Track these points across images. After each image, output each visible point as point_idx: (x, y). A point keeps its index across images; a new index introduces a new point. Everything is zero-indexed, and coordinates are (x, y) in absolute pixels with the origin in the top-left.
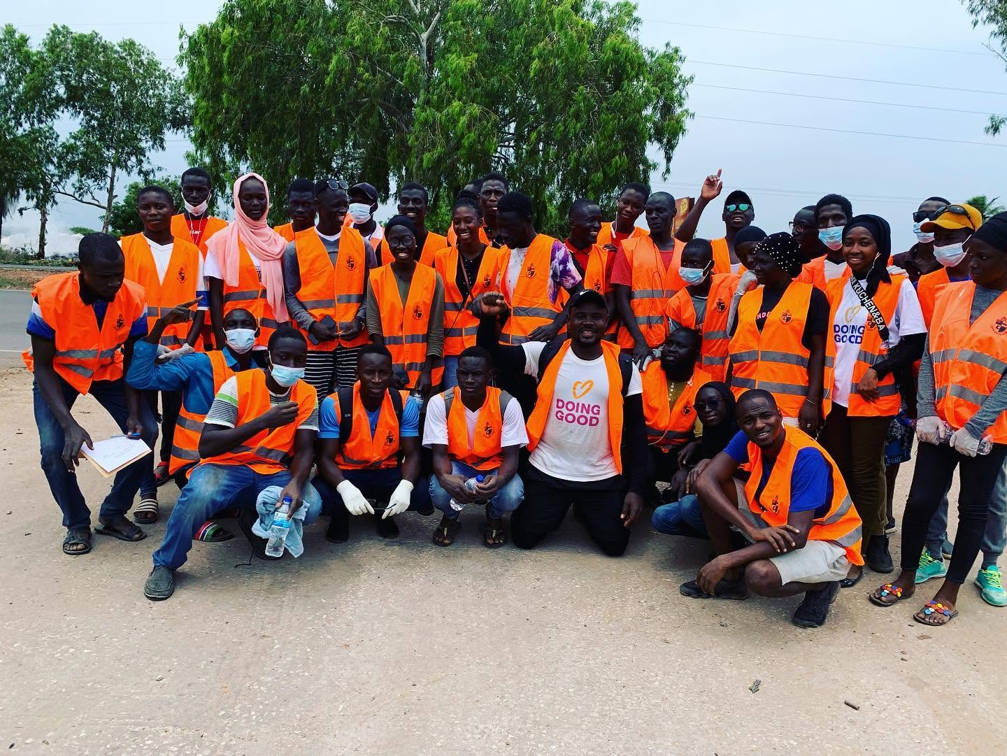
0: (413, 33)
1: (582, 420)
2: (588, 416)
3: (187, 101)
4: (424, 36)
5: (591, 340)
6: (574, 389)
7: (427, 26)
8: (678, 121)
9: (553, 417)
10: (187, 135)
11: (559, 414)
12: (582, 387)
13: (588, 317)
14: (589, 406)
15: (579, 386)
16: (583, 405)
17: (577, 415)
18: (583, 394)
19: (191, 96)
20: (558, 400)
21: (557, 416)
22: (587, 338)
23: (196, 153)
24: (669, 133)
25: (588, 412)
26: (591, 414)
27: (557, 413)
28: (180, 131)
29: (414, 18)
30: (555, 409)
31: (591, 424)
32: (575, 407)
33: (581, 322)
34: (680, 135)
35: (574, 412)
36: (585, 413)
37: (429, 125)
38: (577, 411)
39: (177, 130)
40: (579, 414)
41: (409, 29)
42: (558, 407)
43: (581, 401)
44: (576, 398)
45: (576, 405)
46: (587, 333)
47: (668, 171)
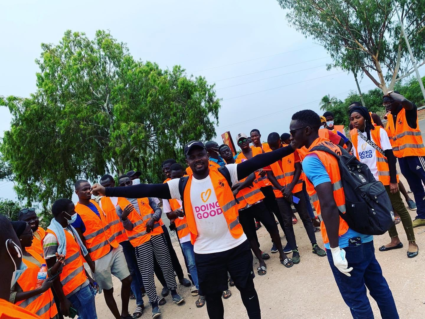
0: (100, 105)
1: (213, 213)
2: (215, 209)
3: (4, 165)
4: (105, 105)
5: (201, 169)
6: (202, 197)
7: (105, 101)
8: (217, 103)
9: (197, 219)
10: (8, 180)
11: (199, 215)
12: (206, 195)
13: (197, 157)
14: (213, 203)
15: (204, 194)
16: (210, 204)
17: (209, 212)
18: (208, 198)
19: (6, 163)
20: (196, 208)
21: (198, 217)
22: (200, 168)
23: (19, 185)
24: (215, 108)
25: (214, 207)
26: (216, 208)
27: (198, 215)
28: (4, 179)
29: (98, 99)
30: (196, 214)
31: (218, 214)
32: (206, 207)
33: (193, 161)
34: (219, 108)
35: (206, 211)
36: (213, 209)
37: (118, 137)
38: (208, 209)
39: (3, 179)
40: (210, 210)
41: (98, 104)
42: (197, 212)
43: (208, 203)
44: (205, 202)
45: (206, 206)
46: (198, 166)
47: (218, 122)
